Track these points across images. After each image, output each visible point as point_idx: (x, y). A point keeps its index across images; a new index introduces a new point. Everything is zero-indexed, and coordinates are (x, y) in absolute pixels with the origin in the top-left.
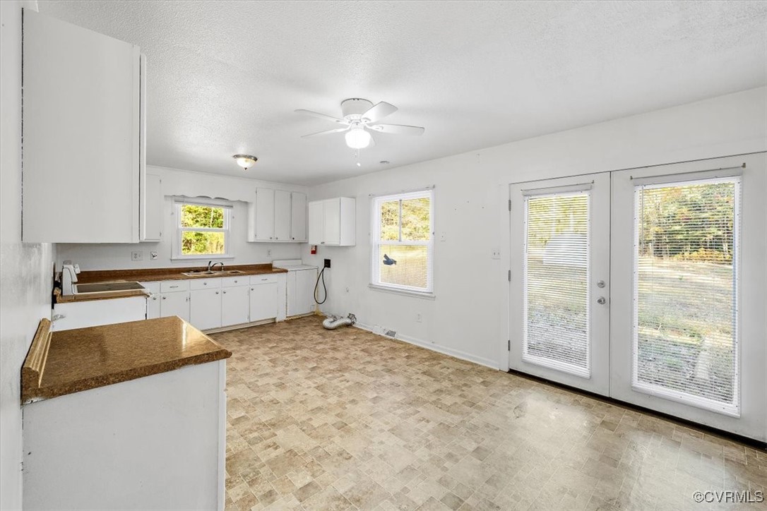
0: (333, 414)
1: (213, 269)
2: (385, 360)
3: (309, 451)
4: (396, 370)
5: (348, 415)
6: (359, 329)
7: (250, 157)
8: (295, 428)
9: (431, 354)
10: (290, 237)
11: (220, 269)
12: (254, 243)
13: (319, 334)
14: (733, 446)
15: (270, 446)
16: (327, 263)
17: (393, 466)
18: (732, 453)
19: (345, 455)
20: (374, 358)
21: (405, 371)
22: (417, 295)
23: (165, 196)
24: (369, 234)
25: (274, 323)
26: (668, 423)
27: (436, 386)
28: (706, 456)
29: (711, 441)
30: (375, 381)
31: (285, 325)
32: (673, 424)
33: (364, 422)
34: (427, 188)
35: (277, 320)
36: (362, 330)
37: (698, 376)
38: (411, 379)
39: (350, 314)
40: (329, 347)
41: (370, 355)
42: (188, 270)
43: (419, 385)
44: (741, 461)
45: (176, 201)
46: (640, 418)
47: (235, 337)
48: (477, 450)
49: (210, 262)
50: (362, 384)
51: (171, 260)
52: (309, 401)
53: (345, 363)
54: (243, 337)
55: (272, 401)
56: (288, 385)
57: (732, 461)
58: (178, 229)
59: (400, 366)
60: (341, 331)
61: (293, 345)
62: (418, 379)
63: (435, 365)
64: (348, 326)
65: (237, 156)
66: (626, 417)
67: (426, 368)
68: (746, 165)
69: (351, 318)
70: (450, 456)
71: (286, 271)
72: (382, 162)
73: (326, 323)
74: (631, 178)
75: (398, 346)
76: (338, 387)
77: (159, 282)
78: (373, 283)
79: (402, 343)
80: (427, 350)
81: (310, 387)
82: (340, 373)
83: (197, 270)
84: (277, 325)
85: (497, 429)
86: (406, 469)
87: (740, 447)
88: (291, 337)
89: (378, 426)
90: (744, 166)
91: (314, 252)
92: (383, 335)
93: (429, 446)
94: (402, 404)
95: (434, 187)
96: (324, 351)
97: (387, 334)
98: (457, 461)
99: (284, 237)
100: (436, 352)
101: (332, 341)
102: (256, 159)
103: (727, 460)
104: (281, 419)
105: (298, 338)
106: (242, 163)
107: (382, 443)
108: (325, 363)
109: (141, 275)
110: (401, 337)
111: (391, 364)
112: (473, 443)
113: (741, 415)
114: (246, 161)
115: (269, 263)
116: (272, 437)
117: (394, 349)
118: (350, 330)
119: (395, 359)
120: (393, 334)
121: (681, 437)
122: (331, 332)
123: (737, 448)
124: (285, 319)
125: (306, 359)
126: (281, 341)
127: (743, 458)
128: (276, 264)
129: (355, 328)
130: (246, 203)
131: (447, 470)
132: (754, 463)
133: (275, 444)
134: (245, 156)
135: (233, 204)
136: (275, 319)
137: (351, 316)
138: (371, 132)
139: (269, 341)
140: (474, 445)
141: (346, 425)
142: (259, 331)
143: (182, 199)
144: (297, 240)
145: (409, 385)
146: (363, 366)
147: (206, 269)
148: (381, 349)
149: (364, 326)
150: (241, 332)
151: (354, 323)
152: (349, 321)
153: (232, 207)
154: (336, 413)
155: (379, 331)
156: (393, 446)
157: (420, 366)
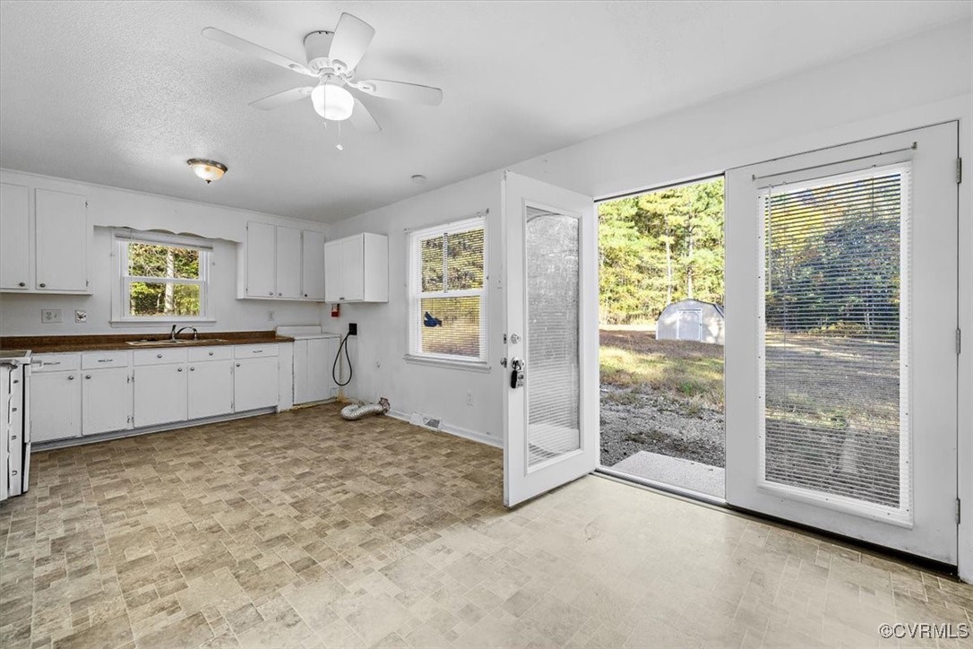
0: (300, 545)
1: (178, 336)
2: (415, 460)
3: (229, 615)
4: (426, 474)
5: (325, 547)
6: (392, 418)
7: (214, 164)
8: (226, 573)
9: (483, 449)
10: (302, 293)
11: (191, 337)
12: (244, 299)
13: (333, 427)
14: (904, 571)
15: (163, 609)
16: (353, 329)
17: (364, 635)
18: (904, 583)
19: (289, 619)
20: (400, 457)
21: (439, 475)
22: (466, 366)
23: (95, 227)
24: (406, 285)
25: (273, 413)
26: (809, 538)
27: (478, 495)
28: (866, 590)
29: (872, 565)
30: (388, 492)
31: (290, 416)
32: (817, 541)
33: (344, 558)
34: (479, 215)
35: (279, 410)
36: (395, 419)
37: (844, 470)
38: (444, 486)
39: (382, 399)
40: (339, 444)
41: (396, 453)
42: (139, 338)
43: (453, 495)
44: (918, 595)
45: (117, 236)
46: (769, 533)
47: (205, 433)
48: (515, 599)
49: (174, 327)
50: (367, 496)
51: (111, 323)
52: (271, 526)
53: (352, 467)
54: (219, 433)
55: (211, 528)
56: (249, 501)
57: (905, 597)
58: (122, 279)
59: (434, 467)
60: (365, 422)
61: (286, 443)
62: (455, 485)
63: (485, 465)
64: (378, 414)
65: (192, 161)
66: (750, 531)
67: (471, 469)
68: (918, 144)
69: (382, 405)
70: (468, 610)
71: (292, 340)
72: (414, 177)
73: (346, 412)
74: (754, 178)
75: (440, 439)
76: (328, 501)
77: (80, 353)
78: (411, 353)
79: (446, 435)
80: (480, 444)
81: (284, 504)
82: (340, 481)
83: (153, 338)
84: (279, 415)
85: (555, 560)
86: (386, 639)
87: (914, 572)
88: (289, 432)
89: (365, 563)
90: (914, 147)
91: (335, 314)
92: (423, 425)
93: (438, 595)
94: (418, 524)
95: (488, 211)
96: (330, 450)
97: (429, 424)
98: (477, 618)
99: (291, 294)
100: (491, 447)
101: (348, 435)
102: (225, 169)
103: (897, 595)
104: (209, 558)
105: (298, 432)
106: (202, 172)
107: (362, 592)
108: (323, 467)
109: (57, 344)
110: (446, 428)
111: (421, 465)
112: (511, 586)
113: (914, 522)
114: (208, 170)
115: (271, 330)
116: (178, 590)
117: (433, 445)
118: (380, 420)
119: (429, 458)
120: (435, 423)
121: (828, 561)
122: (351, 423)
123: (910, 574)
124: (291, 407)
125: (296, 462)
126: (272, 437)
127: (920, 591)
128: (281, 332)
129: (387, 417)
130: (234, 244)
131: (455, 638)
132: (938, 599)
133: (175, 603)
134: (205, 162)
135: (214, 245)
136: (275, 407)
137: (383, 401)
138: (355, 93)
139: (253, 438)
140: (513, 589)
141: (314, 563)
142: (245, 424)
143: (125, 233)
144: (312, 297)
145: (438, 495)
146: (378, 469)
147: (169, 337)
148: (413, 445)
149: (400, 415)
150: (218, 427)
151: (386, 410)
152: (379, 408)
153: (211, 248)
154: (305, 544)
155: (417, 420)
156: (377, 598)
157: (463, 468)
